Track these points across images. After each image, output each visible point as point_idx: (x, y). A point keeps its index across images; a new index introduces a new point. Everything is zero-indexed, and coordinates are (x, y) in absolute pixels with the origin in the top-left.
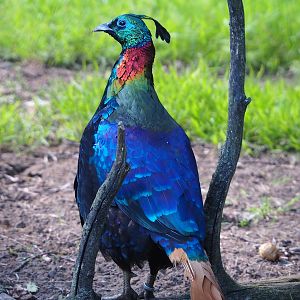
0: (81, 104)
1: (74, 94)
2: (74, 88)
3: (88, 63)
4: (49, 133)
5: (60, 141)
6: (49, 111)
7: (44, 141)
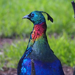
0: (16, 53)
1: (13, 49)
2: (13, 47)
3: (18, 36)
4: (4, 66)
5: (8, 69)
6: (3, 56)
7: (2, 69)
